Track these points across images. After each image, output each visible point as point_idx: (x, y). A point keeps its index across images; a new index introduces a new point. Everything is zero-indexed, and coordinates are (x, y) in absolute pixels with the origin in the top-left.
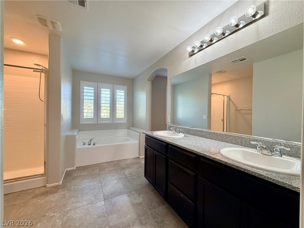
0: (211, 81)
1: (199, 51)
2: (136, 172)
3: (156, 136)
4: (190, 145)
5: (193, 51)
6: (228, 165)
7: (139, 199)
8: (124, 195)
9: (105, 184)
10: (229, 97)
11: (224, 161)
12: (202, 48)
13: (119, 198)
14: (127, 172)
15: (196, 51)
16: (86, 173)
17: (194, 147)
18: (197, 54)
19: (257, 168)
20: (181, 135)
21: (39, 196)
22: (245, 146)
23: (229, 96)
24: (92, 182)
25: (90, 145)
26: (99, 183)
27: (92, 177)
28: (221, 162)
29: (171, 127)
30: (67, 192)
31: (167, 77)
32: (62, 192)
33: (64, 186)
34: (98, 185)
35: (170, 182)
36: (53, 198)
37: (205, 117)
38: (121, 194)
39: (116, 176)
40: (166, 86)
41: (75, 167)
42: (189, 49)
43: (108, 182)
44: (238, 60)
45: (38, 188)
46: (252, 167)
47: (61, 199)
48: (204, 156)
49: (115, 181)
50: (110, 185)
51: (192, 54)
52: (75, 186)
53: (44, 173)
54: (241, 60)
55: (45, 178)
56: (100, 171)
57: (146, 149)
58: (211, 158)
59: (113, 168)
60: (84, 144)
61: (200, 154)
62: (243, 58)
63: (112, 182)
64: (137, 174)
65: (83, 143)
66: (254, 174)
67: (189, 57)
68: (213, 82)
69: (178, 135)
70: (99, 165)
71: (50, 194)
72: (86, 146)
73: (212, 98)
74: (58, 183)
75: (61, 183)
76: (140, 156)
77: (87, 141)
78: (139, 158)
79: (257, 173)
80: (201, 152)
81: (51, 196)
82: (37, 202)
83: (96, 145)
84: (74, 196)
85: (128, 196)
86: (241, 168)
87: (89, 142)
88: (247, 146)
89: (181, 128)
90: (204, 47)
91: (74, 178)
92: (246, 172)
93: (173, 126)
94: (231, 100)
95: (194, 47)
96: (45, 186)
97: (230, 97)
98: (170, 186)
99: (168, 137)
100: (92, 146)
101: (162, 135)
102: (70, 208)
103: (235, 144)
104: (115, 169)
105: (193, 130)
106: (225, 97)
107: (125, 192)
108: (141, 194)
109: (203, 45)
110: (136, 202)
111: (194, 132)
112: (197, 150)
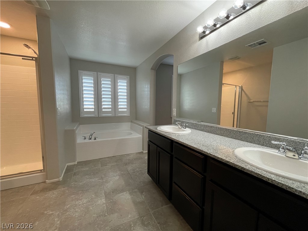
0: (223, 69)
1: (211, 32)
2: (139, 168)
3: (159, 132)
4: (198, 143)
5: (204, 32)
6: (245, 171)
7: (141, 198)
8: (126, 193)
9: (106, 181)
10: (241, 88)
11: (240, 166)
12: (215, 28)
13: (121, 196)
14: (130, 168)
15: (207, 32)
16: (87, 169)
17: (203, 145)
18: (209, 35)
19: (283, 177)
20: (188, 131)
21: (39, 192)
22: (263, 145)
23: (242, 86)
24: (94, 178)
25: (91, 139)
26: (100, 179)
27: (93, 173)
28: (236, 167)
29: (177, 121)
30: (66, 188)
31: (173, 66)
32: (62, 189)
33: (64, 182)
34: (99, 181)
35: (175, 183)
36: (53, 195)
37: (214, 110)
38: (122, 191)
39: (119, 172)
40: (172, 76)
41: (77, 162)
42: (200, 30)
43: (109, 179)
44: (257, 43)
45: (37, 184)
46: (277, 175)
47: (61, 196)
48: (215, 158)
49: (117, 178)
50: (111, 182)
51: (203, 36)
52: (76, 182)
53: (43, 169)
54: (260, 44)
55: (44, 174)
56: (102, 166)
57: (149, 146)
58: (223, 161)
59: (116, 164)
60: (85, 139)
61: (210, 156)
62: (262, 41)
63: (114, 178)
64: (140, 171)
65: (84, 137)
66: (281, 185)
67: (199, 40)
68: (224, 71)
69: (184, 130)
70: (101, 160)
71: (50, 190)
72: (87, 141)
73: (223, 88)
74: (58, 179)
75: (61, 179)
76: (143, 151)
77: (88, 136)
78: (142, 152)
79: (285, 185)
80: (212, 153)
81: (51, 192)
82: (37, 199)
83: (97, 140)
84: (74, 193)
85: (130, 194)
86: (263, 176)
87: (90, 137)
88: (265, 145)
89: (188, 123)
90: (218, 26)
91: (75, 174)
92: (270, 181)
93: (179, 120)
94: (244, 91)
95: (205, 27)
96: (45, 182)
97: (243, 88)
98: (174, 186)
99: (173, 133)
100: (92, 140)
101: (166, 130)
102: (69, 206)
103: (251, 142)
104: (117, 165)
105: (202, 125)
106: (238, 87)
107: (127, 190)
108: (143, 192)
109: (217, 24)
110: (138, 201)
111: (202, 128)
112: (206, 151)
